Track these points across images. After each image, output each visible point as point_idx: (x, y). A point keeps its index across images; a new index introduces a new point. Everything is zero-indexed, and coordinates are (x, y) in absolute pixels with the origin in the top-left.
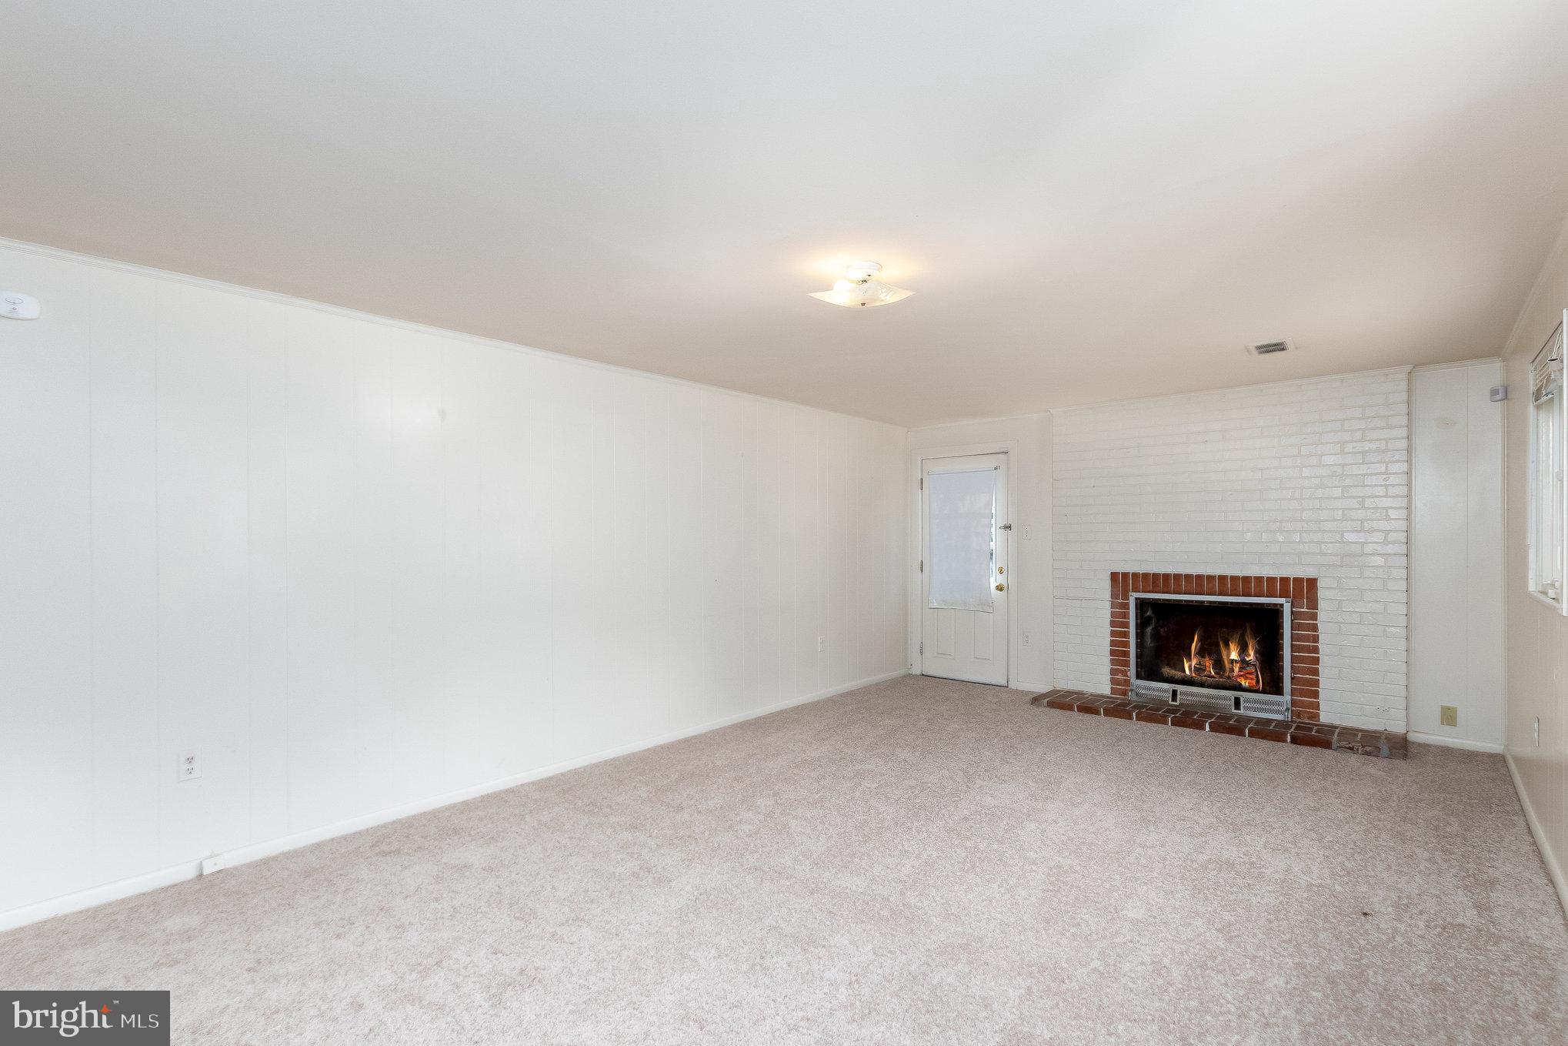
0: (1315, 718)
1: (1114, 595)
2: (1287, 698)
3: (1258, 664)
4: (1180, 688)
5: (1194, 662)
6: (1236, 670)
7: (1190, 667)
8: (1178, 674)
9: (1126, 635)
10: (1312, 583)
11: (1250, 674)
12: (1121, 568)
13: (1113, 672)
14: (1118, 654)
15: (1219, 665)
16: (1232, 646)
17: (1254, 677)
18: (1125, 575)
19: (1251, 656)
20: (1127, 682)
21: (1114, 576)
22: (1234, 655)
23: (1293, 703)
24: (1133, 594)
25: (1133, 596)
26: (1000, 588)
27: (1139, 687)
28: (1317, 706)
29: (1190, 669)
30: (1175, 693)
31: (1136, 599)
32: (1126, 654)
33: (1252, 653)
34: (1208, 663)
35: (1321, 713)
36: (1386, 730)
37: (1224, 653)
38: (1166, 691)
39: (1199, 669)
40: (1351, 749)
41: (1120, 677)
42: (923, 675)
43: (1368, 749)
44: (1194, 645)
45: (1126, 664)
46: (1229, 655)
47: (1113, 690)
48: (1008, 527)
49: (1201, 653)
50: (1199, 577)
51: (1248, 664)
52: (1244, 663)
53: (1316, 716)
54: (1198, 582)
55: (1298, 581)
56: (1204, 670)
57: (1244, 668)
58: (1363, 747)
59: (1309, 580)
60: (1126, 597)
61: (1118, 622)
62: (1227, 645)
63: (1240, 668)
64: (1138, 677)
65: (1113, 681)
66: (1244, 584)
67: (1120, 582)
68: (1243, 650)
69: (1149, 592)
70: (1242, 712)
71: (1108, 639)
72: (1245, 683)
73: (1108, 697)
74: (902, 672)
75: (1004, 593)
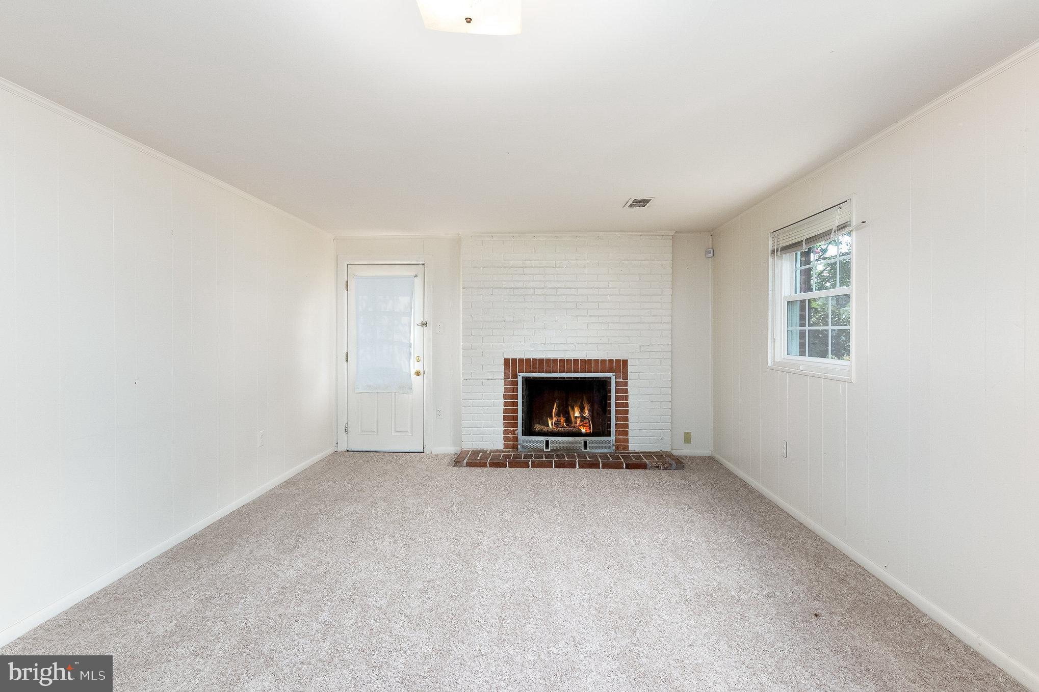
0: (626, 448)
1: (506, 376)
2: (613, 437)
3: (590, 418)
4: (551, 439)
5: (554, 420)
6: (578, 422)
7: (552, 423)
8: (545, 429)
9: (515, 404)
10: (625, 362)
11: (586, 424)
12: (511, 356)
13: (505, 432)
14: (510, 419)
15: (568, 421)
16: (576, 409)
17: (588, 425)
18: (514, 360)
19: (586, 414)
20: (516, 439)
21: (506, 361)
22: (577, 414)
23: (616, 440)
24: (521, 374)
25: (521, 376)
26: (418, 374)
27: (524, 441)
28: (627, 441)
29: (552, 425)
30: (547, 442)
31: (523, 377)
32: (516, 418)
33: (587, 411)
34: (562, 419)
35: (629, 445)
36: (661, 451)
37: (571, 413)
38: (541, 442)
39: (557, 424)
40: (657, 467)
41: (510, 435)
42: (347, 451)
43: (666, 466)
44: (554, 410)
45: (515, 425)
46: (574, 414)
47: (505, 446)
48: (424, 324)
49: (558, 415)
50: (562, 361)
51: (585, 418)
52: (583, 418)
53: (626, 447)
54: (561, 364)
55: (618, 361)
56: (560, 424)
57: (583, 421)
58: (663, 465)
59: (623, 361)
60: (516, 376)
61: (510, 395)
62: (573, 409)
63: (581, 421)
64: (524, 434)
65: (506, 439)
66: (587, 364)
67: (511, 365)
68: (582, 410)
69: (529, 372)
70: (588, 450)
71: (502, 408)
72: (583, 431)
73: (503, 452)
74: (331, 450)
75: (421, 376)
